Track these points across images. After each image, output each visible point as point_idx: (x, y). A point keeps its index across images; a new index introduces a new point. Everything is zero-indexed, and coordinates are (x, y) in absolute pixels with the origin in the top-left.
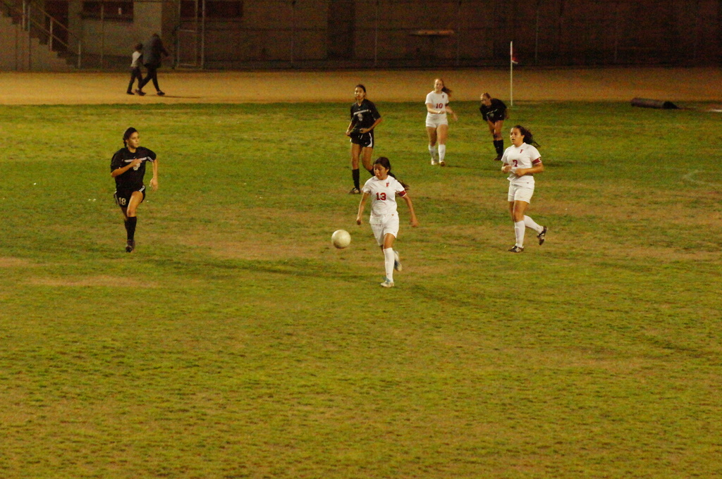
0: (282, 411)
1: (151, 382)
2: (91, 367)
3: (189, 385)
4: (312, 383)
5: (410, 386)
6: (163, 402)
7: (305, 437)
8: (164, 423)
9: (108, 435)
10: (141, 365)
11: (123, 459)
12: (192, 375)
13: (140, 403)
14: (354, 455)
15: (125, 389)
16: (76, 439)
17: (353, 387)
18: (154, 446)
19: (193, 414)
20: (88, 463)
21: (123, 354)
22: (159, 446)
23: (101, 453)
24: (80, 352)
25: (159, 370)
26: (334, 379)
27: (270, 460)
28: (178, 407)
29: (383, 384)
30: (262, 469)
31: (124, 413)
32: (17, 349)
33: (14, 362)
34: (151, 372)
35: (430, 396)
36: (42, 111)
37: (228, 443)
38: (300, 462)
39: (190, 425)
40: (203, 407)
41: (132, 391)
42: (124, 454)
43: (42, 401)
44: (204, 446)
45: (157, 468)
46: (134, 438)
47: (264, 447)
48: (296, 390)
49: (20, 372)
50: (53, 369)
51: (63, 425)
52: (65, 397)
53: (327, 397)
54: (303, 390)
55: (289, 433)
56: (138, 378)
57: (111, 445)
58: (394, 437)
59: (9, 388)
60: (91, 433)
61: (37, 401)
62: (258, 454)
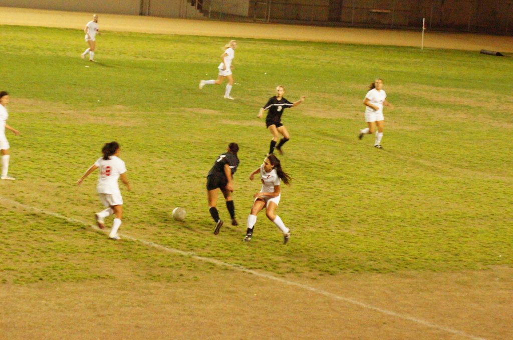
11: (289, 209)
37: (336, 205)
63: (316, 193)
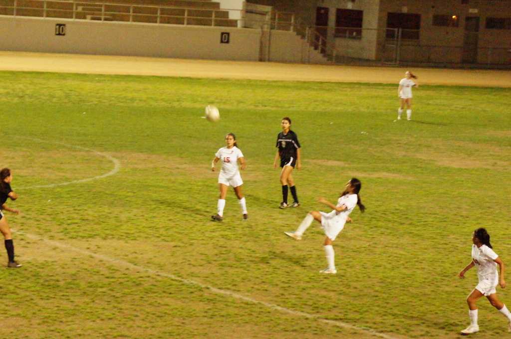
6: (434, 239)
9: (412, 254)
11: (423, 267)
20: (405, 268)
25: (427, 222)
28: (442, 242)
42: (422, 264)
45: (442, 273)
51: (387, 248)
52: (383, 234)
60: (402, 253)
63: (451, 249)
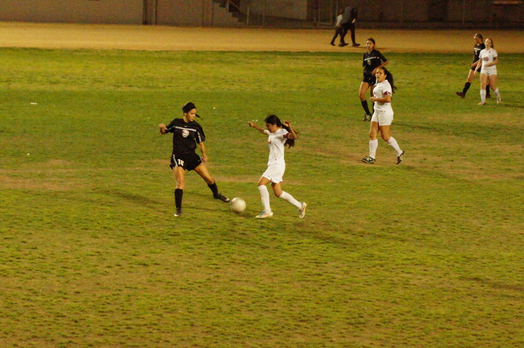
0: (390, 277)
1: (295, 253)
2: (253, 242)
3: (322, 256)
4: (412, 257)
5: (484, 261)
6: (304, 268)
7: (407, 296)
8: (304, 283)
9: (264, 291)
10: (289, 241)
12: (325, 249)
13: (287, 268)
14: (442, 311)
15: (276, 258)
16: (241, 293)
17: (442, 261)
18: (297, 300)
19: (326, 278)
20: (249, 310)
21: (276, 232)
22: (300, 300)
23: (259, 304)
24: (245, 230)
25: (301, 245)
26: (429, 255)
27: (381, 312)
28: (315, 272)
29: (464, 259)
30: (374, 319)
31: (276, 276)
32: (200, 227)
33: (198, 236)
34: (295, 246)
35: (500, 269)
36: (221, 56)
38: (403, 315)
39: (323, 285)
40: (332, 273)
41: (281, 260)
42: (275, 305)
43: (217, 265)
44: (333, 301)
45: (300, 316)
46: (282, 294)
47: (377, 303)
48: (400, 262)
49: (201, 244)
50: (225, 242)
51: (232, 283)
52: (233, 262)
53: (422, 267)
54: (405, 262)
55: (395, 293)
56: (286, 250)
57: (266, 298)
58: (472, 298)
59: (194, 255)
60: (251, 288)
61: (214, 265)
62: (372, 308)
